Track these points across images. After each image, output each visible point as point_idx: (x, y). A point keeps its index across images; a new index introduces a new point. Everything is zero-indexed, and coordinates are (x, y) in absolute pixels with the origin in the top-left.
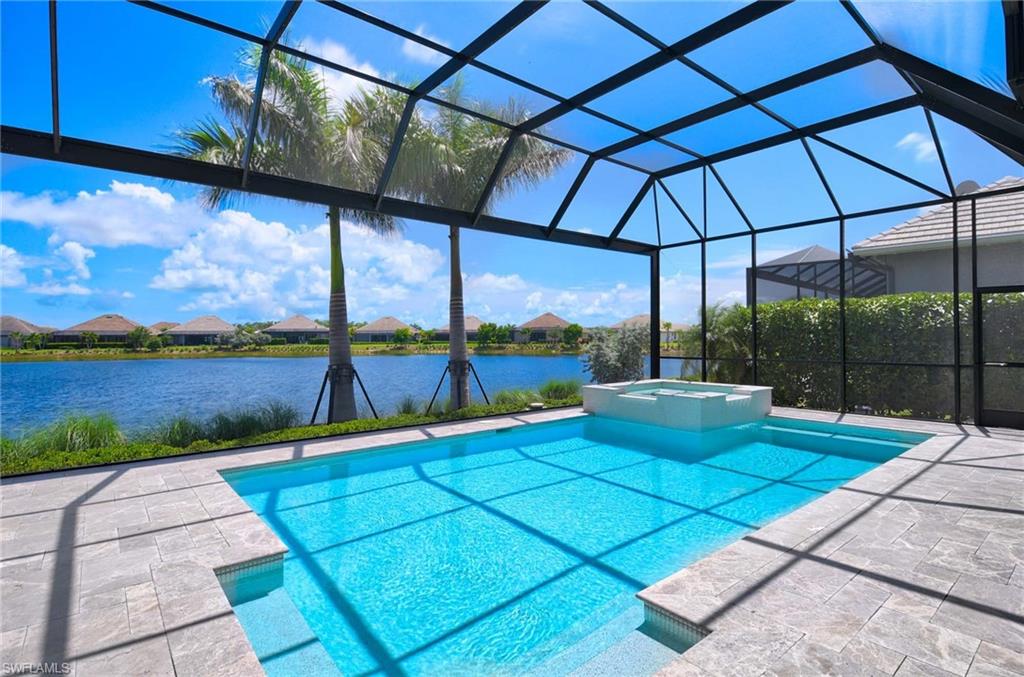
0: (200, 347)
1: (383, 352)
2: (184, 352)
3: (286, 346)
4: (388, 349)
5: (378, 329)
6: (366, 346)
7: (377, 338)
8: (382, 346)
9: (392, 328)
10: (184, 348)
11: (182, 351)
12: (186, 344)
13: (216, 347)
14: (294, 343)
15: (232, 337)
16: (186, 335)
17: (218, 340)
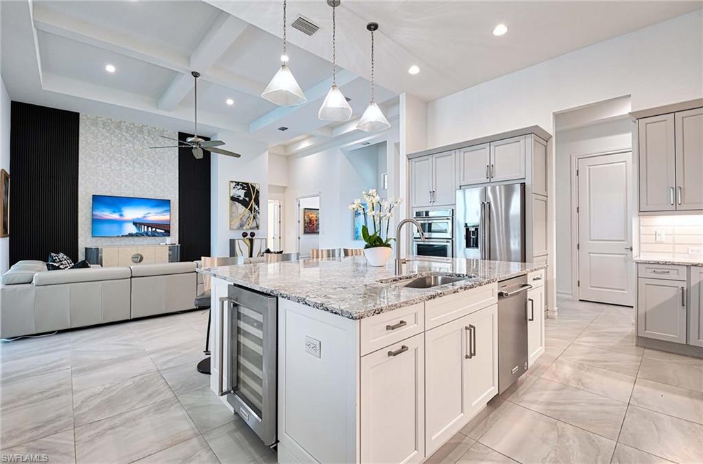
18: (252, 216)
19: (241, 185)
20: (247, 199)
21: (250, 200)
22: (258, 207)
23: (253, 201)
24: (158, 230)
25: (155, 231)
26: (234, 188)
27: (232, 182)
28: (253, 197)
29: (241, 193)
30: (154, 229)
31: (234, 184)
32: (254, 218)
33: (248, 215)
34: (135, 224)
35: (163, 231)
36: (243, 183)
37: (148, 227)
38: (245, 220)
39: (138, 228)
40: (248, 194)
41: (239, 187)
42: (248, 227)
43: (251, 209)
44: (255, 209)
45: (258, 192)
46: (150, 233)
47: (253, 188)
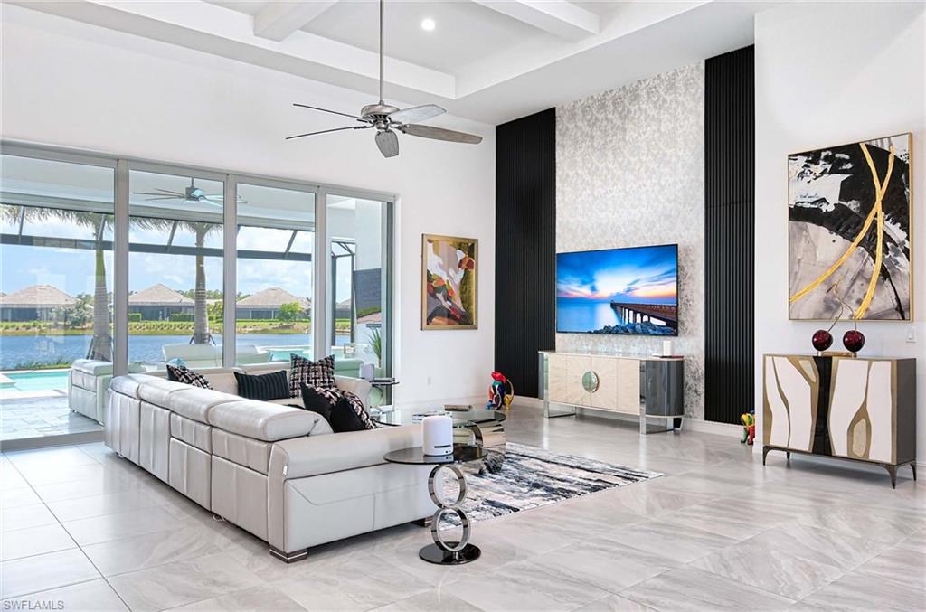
0: (31, 323)
1: (264, 331)
2: (10, 330)
3: (141, 324)
4: (270, 328)
5: (261, 304)
6: (244, 324)
7: (259, 314)
8: (264, 324)
9: (275, 303)
10: (10, 324)
11: (7, 328)
12: (13, 320)
13: (52, 323)
14: (151, 319)
15: (72, 312)
16: (12, 309)
17: (54, 315)
18: (874, 269)
19: (827, 159)
20: (853, 205)
21: (867, 206)
22: (905, 227)
23: (878, 206)
24: (654, 321)
25: (648, 323)
26: (802, 175)
27: (793, 157)
28: (880, 193)
29: (828, 189)
30: (646, 318)
31: (802, 160)
32: (885, 274)
33: (855, 266)
34: (614, 306)
35: (663, 323)
36: (835, 150)
37: (635, 313)
38: (844, 287)
39: (620, 316)
40: (857, 187)
41: (818, 169)
42: (860, 312)
43: (869, 244)
44: (887, 237)
45: (902, 167)
46: (638, 327)
47: (880, 155)
